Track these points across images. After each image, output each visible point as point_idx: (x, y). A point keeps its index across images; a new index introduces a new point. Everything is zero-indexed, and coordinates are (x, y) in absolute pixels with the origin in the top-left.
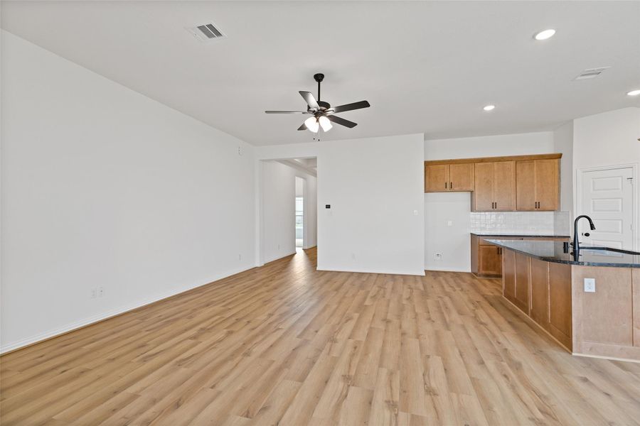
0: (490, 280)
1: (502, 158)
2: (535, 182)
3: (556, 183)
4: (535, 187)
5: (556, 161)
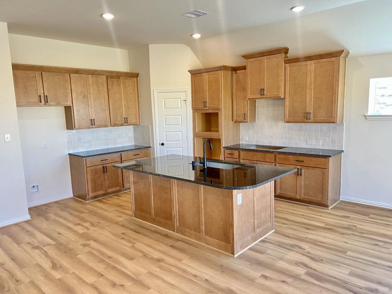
0: (100, 201)
1: (96, 71)
2: (123, 98)
3: (137, 100)
4: (123, 103)
5: (135, 79)
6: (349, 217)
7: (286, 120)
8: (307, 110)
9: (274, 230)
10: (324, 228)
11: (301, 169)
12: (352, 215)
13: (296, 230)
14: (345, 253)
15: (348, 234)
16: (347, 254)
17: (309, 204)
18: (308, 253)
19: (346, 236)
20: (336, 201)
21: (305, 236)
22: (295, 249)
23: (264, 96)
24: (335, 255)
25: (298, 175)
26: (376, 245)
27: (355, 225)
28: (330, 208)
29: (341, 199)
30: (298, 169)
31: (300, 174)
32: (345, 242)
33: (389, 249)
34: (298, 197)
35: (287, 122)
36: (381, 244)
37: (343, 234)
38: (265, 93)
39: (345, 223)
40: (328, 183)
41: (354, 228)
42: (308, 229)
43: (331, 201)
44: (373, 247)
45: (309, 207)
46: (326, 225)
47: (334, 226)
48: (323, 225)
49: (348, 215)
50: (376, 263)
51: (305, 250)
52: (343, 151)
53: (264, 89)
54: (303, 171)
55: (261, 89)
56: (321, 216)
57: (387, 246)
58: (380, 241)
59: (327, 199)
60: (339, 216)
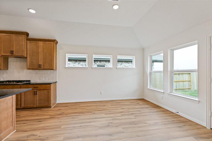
6: (61, 109)
7: (28, 68)
8: (40, 64)
9: (15, 130)
10: (49, 118)
11: (36, 91)
12: (62, 108)
13: (32, 125)
14: (60, 127)
15: (61, 117)
16: (61, 128)
17: (42, 108)
18: (39, 136)
19: (60, 118)
20: (54, 104)
21: (38, 127)
22: (30, 138)
23: (13, 55)
24: (55, 131)
25: (35, 94)
26: (73, 118)
27: (64, 112)
28: (52, 108)
29: (57, 103)
30: (35, 91)
31: (36, 94)
32: (60, 122)
33: (78, 118)
34: (35, 106)
35: (29, 69)
36: (75, 117)
37: (59, 118)
38: (14, 53)
39: (59, 112)
40: (51, 96)
41: (63, 113)
42: (40, 121)
43: (53, 104)
44: (72, 119)
45: (41, 110)
46: (50, 116)
47: (54, 115)
48: (48, 117)
49: (60, 109)
50: (74, 127)
51: (37, 135)
52: (57, 82)
53: (13, 51)
54: (38, 92)
55: (11, 51)
56: (48, 112)
57: (77, 117)
58: (74, 116)
59: (51, 104)
60: (56, 110)
